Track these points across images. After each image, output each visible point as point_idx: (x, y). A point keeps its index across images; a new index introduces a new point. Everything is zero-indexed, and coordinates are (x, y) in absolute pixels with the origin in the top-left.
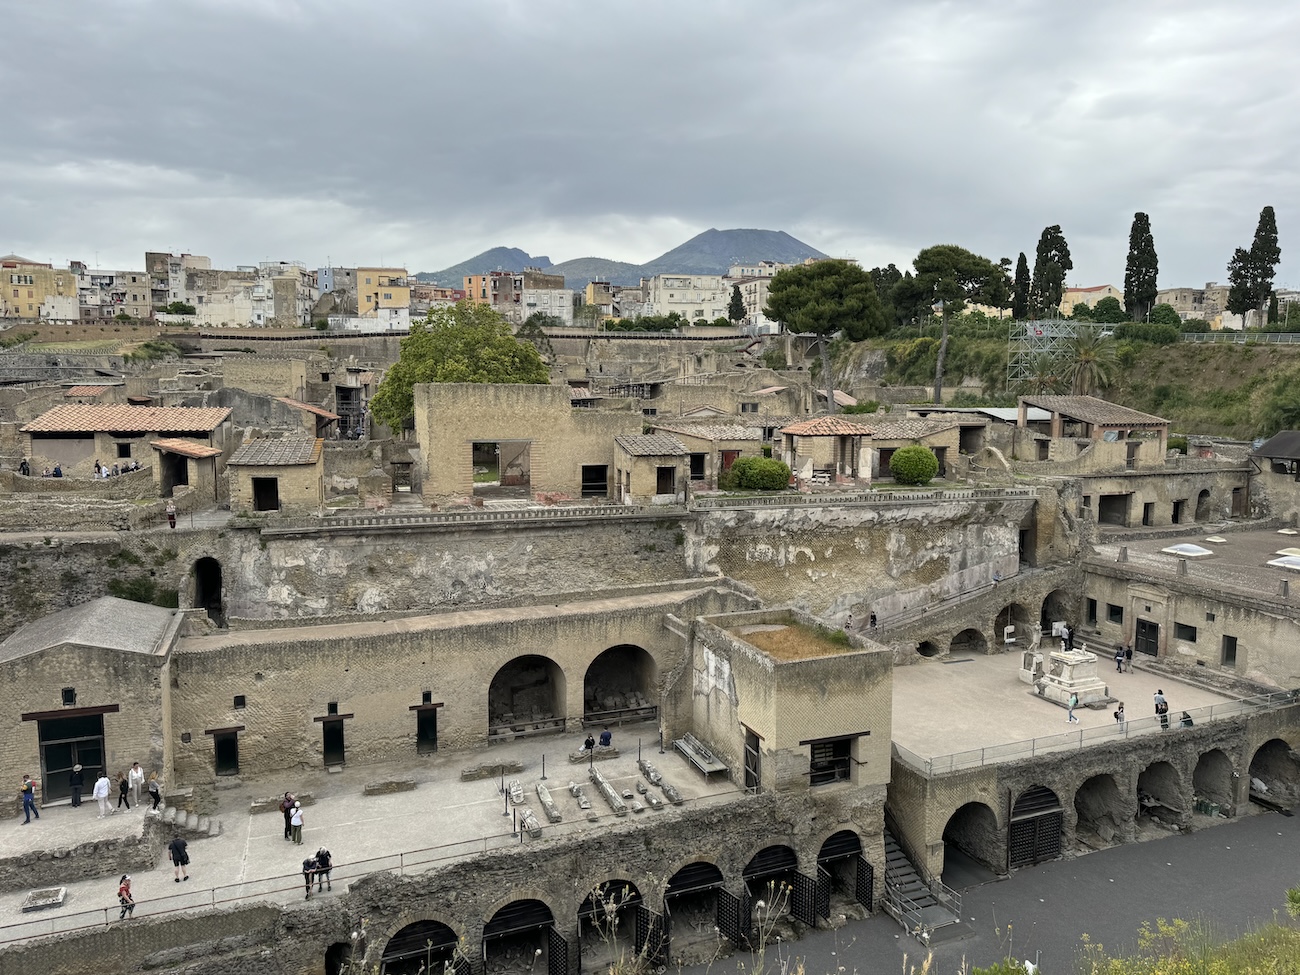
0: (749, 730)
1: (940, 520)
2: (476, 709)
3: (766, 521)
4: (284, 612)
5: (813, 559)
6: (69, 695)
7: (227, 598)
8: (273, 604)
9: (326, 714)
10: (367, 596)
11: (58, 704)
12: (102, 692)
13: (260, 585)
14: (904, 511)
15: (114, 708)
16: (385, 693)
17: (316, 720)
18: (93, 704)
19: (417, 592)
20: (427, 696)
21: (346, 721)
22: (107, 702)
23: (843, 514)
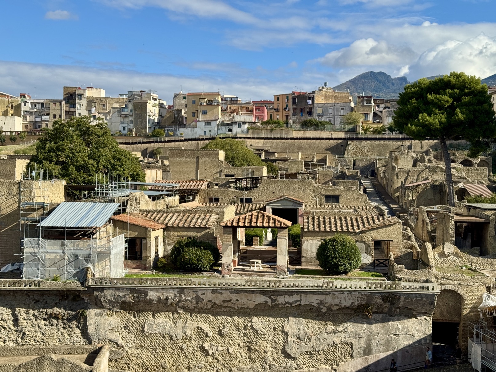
1: (337, 308)
3: (159, 299)
5: (210, 334)
23: (234, 297)
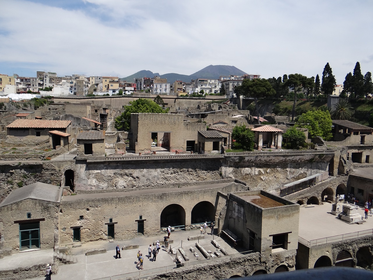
0: (251, 231)
1: (304, 160)
2: (156, 222)
3: (249, 160)
4: (93, 188)
5: (263, 173)
6: (29, 215)
7: (76, 183)
8: (90, 185)
9: (109, 222)
10: (119, 183)
11: (26, 218)
12: (40, 214)
13: (86, 178)
14: (293, 157)
15: (43, 220)
16: (128, 216)
17: (106, 224)
18: (37, 218)
19: (135, 182)
20: (141, 217)
21: (115, 225)
22: (41, 218)
23: (273, 158)
